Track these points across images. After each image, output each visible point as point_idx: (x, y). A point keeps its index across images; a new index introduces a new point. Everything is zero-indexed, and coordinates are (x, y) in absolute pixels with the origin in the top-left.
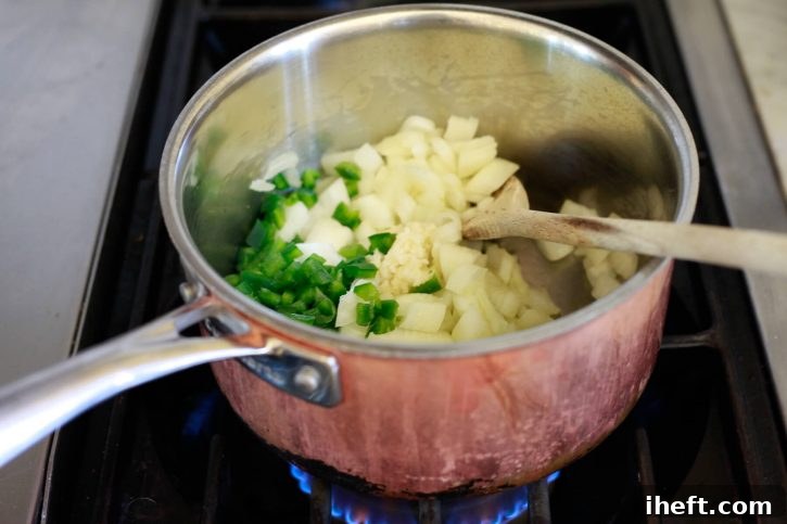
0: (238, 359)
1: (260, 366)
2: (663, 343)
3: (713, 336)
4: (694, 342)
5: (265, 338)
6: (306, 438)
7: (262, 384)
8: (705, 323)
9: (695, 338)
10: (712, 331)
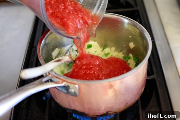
0: (55, 87)
1: (61, 89)
2: (147, 78)
3: (154, 76)
4: (150, 78)
5: (62, 82)
6: (72, 105)
7: (62, 93)
8: (153, 74)
9: (150, 77)
10: (154, 75)
